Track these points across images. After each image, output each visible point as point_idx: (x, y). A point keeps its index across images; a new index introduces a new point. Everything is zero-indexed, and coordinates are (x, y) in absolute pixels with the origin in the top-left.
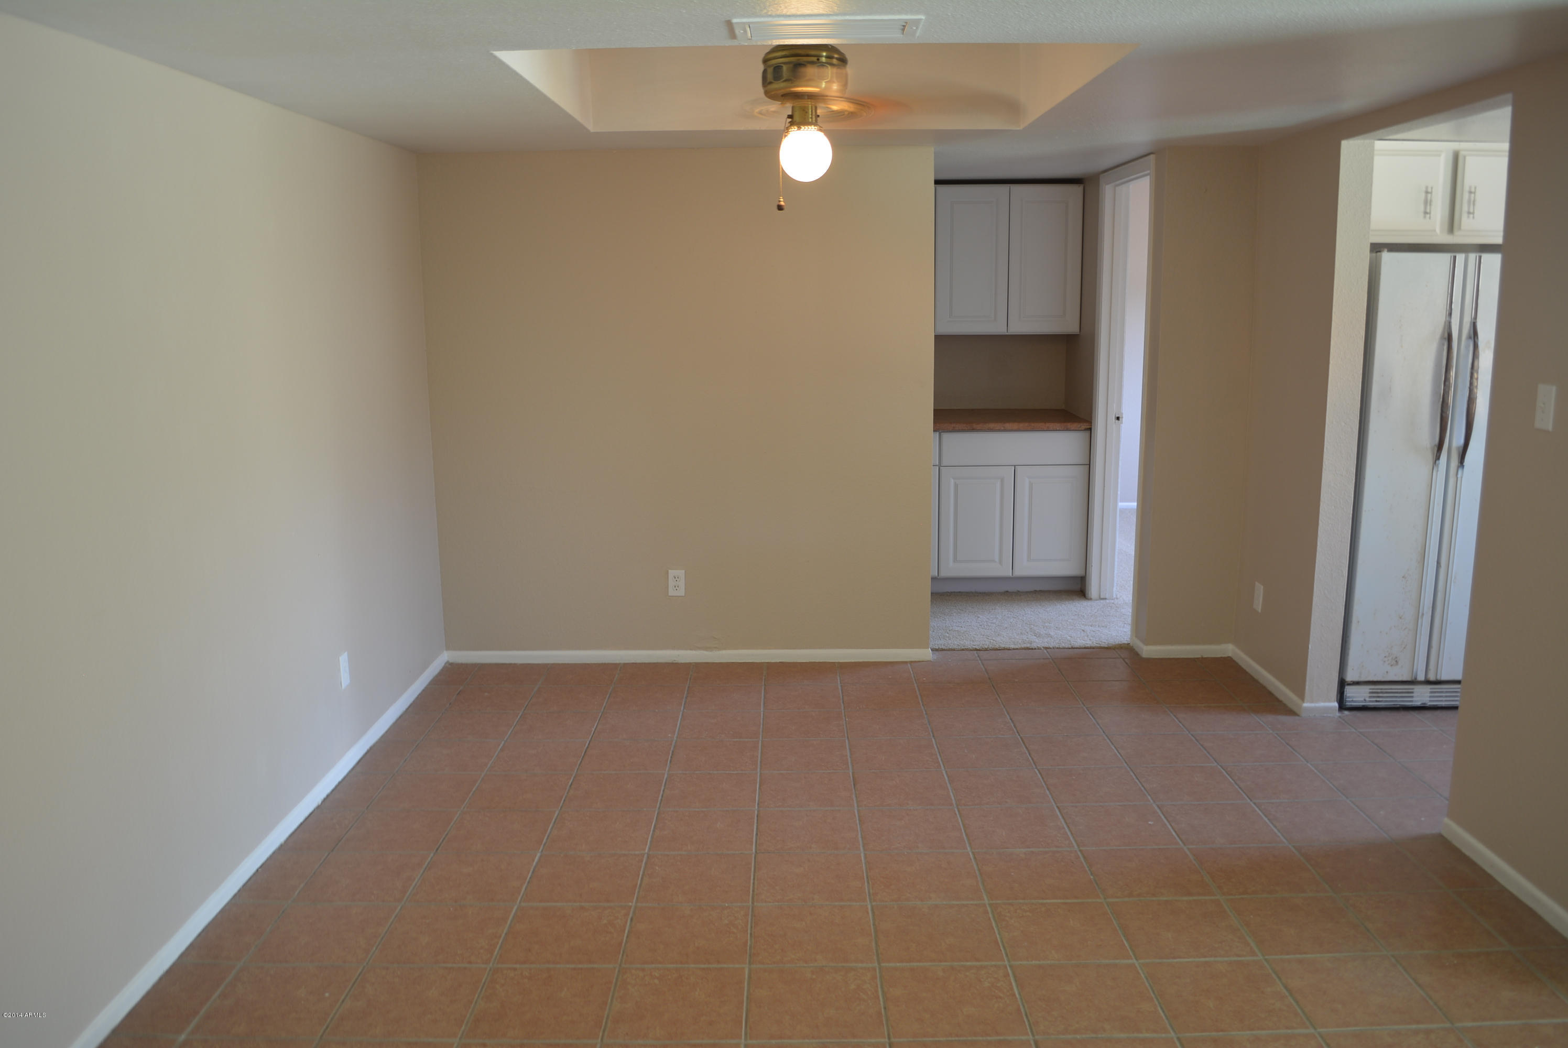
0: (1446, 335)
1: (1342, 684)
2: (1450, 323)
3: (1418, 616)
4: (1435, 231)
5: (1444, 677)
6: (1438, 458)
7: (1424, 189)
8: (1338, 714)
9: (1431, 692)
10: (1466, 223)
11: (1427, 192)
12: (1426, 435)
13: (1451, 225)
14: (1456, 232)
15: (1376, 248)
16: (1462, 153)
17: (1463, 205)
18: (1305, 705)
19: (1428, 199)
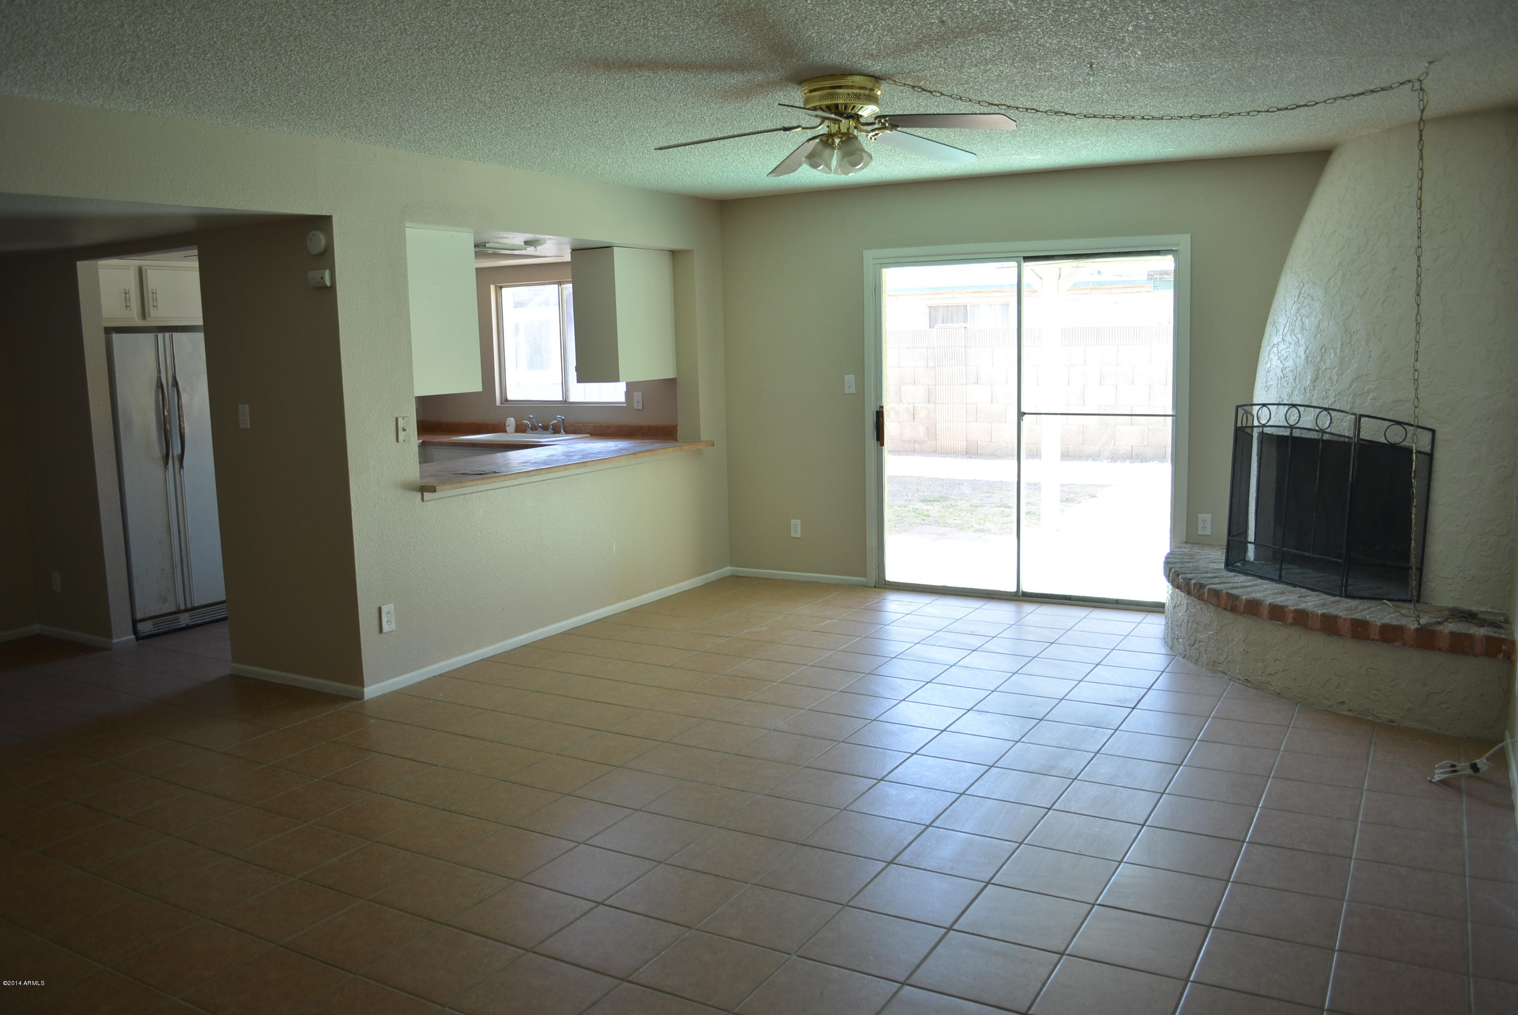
0: (159, 385)
1: (135, 622)
2: (160, 377)
3: (173, 568)
4: (134, 318)
5: (197, 604)
6: (166, 463)
7: (123, 291)
8: (136, 643)
9: (190, 616)
10: (153, 312)
11: (126, 293)
12: (157, 451)
13: (144, 314)
14: (148, 319)
15: (109, 331)
16: (144, 268)
17: (149, 302)
18: (114, 641)
19: (128, 297)
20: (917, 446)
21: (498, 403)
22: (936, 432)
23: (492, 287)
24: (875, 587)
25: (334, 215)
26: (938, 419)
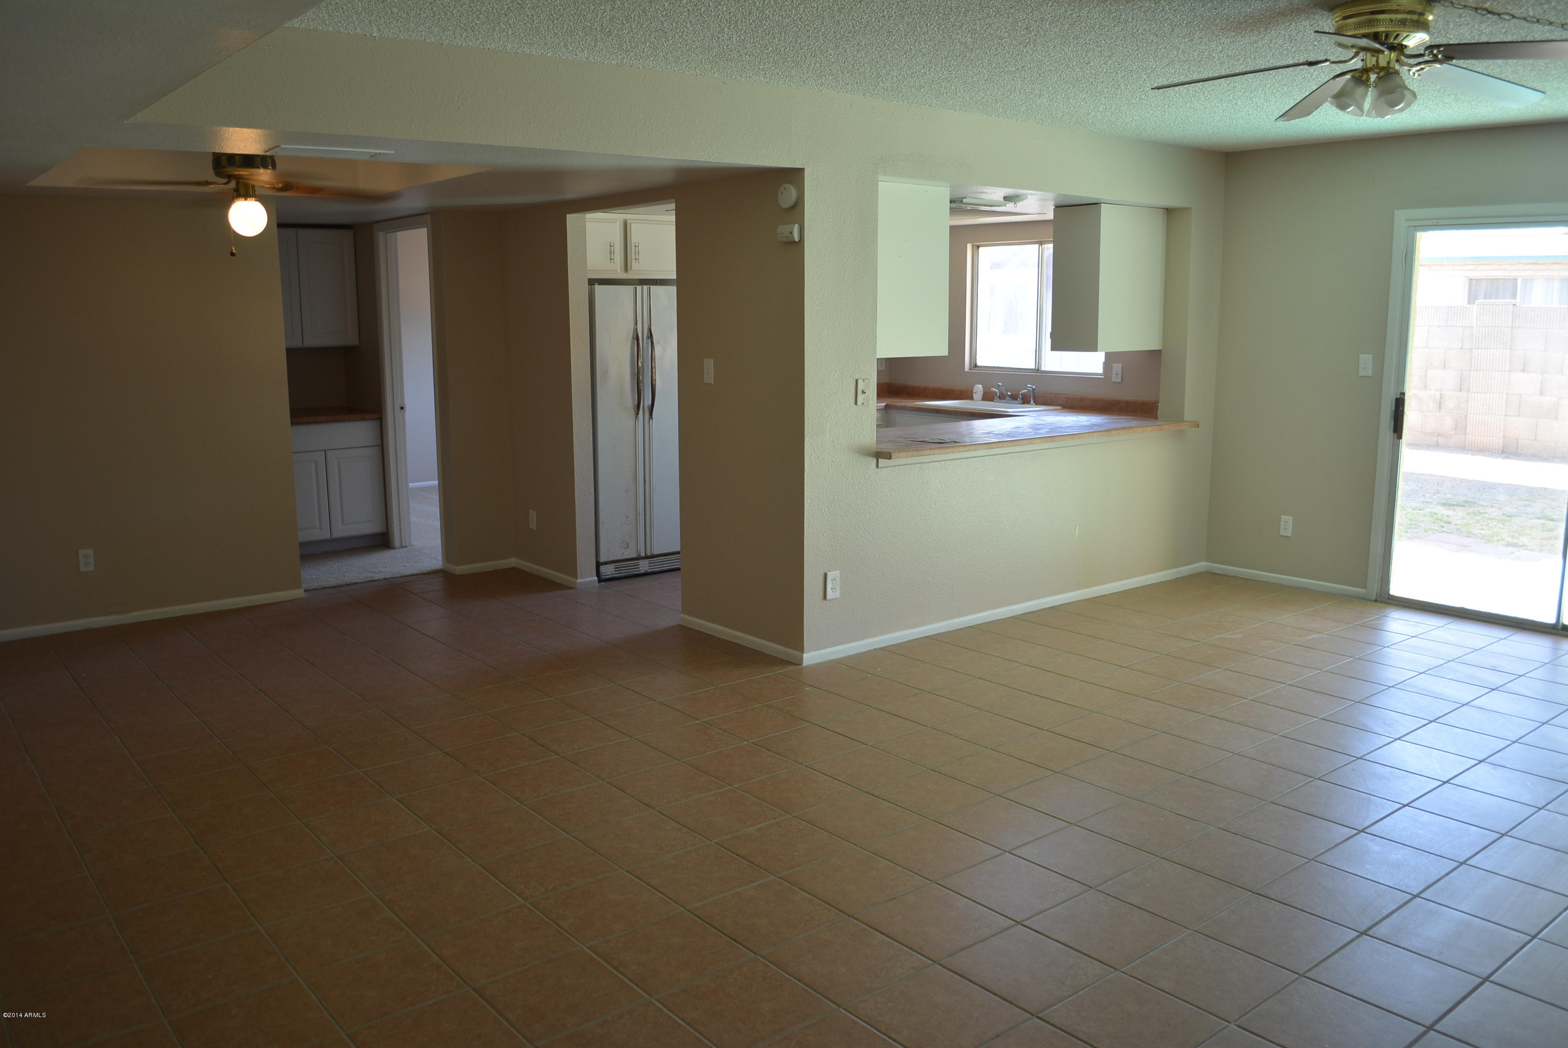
0: (635, 337)
1: (598, 565)
2: (637, 329)
3: (637, 515)
4: (617, 270)
5: (656, 553)
6: (638, 413)
7: (609, 244)
8: (598, 585)
9: (649, 564)
10: (635, 265)
11: (611, 246)
12: (630, 401)
13: (626, 269)
14: (630, 272)
15: (592, 282)
16: (629, 221)
17: (632, 255)
18: (578, 581)
19: (612, 250)
20: (1441, 440)
21: (967, 368)
22: (1466, 426)
23: (969, 246)
24: (1376, 600)
25: (806, 168)
26: (1469, 409)
